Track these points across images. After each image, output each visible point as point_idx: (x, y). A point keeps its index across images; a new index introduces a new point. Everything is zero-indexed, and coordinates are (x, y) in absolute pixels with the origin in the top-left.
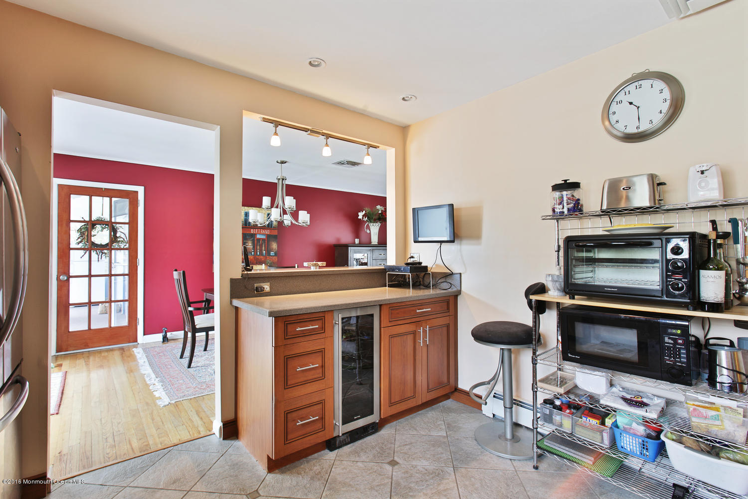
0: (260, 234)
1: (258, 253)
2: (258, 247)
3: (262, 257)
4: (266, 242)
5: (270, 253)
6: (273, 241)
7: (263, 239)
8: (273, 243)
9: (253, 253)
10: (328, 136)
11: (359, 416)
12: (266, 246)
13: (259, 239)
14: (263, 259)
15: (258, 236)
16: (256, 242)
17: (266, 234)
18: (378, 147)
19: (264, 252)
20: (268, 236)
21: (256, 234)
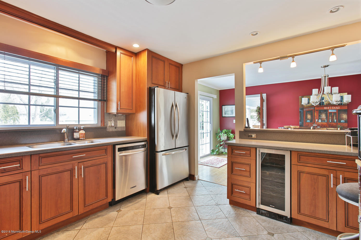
0: (332, 109)
1: (330, 121)
2: (330, 117)
3: (333, 123)
4: (337, 114)
5: (341, 121)
6: (343, 113)
7: (334, 113)
8: (343, 115)
9: (326, 121)
10: (293, 56)
11: (274, 207)
12: (337, 116)
13: (331, 113)
14: (334, 125)
15: (330, 111)
16: (328, 114)
17: (337, 109)
18: (345, 45)
19: (335, 120)
20: (339, 111)
21: (328, 110)
